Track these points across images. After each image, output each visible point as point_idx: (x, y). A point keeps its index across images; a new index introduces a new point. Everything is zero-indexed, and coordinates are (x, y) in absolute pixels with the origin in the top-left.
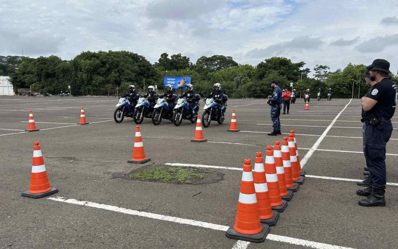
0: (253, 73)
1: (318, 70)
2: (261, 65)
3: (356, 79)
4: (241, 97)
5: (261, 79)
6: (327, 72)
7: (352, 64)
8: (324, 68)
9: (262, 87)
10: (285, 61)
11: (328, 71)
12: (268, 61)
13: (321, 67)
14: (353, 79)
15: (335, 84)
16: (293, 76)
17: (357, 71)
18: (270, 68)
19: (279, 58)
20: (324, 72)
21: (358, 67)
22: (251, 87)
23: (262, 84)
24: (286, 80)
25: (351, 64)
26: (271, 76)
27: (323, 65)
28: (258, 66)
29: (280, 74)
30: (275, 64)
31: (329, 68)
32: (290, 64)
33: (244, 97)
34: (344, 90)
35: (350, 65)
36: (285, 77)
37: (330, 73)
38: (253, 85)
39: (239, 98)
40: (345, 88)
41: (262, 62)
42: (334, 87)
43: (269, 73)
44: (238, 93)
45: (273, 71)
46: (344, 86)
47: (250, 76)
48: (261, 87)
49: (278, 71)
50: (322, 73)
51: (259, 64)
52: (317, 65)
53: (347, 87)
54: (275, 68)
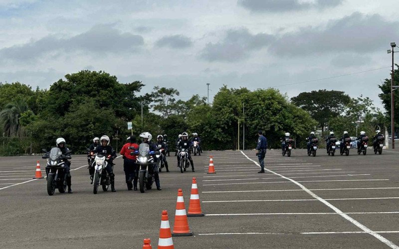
0: (41, 101)
1: (158, 96)
2: (58, 87)
3: (237, 114)
4: (20, 152)
5: (63, 115)
6: (174, 100)
7: (228, 88)
8: (169, 92)
9: (66, 130)
10: (107, 79)
11: (177, 98)
12: (72, 78)
13: (163, 91)
14: (232, 115)
15: (202, 124)
16: (124, 109)
17: (239, 99)
18: (79, 92)
19: (94, 74)
20: (170, 100)
21: (239, 93)
22: (41, 130)
23: (66, 126)
24: (113, 116)
25: (225, 87)
26: (83, 108)
27: (168, 88)
28: (52, 89)
29: (101, 106)
30: (88, 86)
31: (178, 94)
32: (116, 86)
33: (29, 152)
34: (218, 134)
35: (224, 89)
36: (111, 110)
37: (180, 102)
38: (46, 127)
39: (15, 154)
40: (220, 130)
41: (61, 80)
42: (202, 130)
43: (79, 102)
44: (13, 145)
45: (86, 98)
46: (218, 126)
47: (35, 109)
48: (63, 130)
49: (97, 98)
50: (167, 103)
51: (55, 84)
52: (156, 88)
53: (223, 129)
54: (88, 93)
